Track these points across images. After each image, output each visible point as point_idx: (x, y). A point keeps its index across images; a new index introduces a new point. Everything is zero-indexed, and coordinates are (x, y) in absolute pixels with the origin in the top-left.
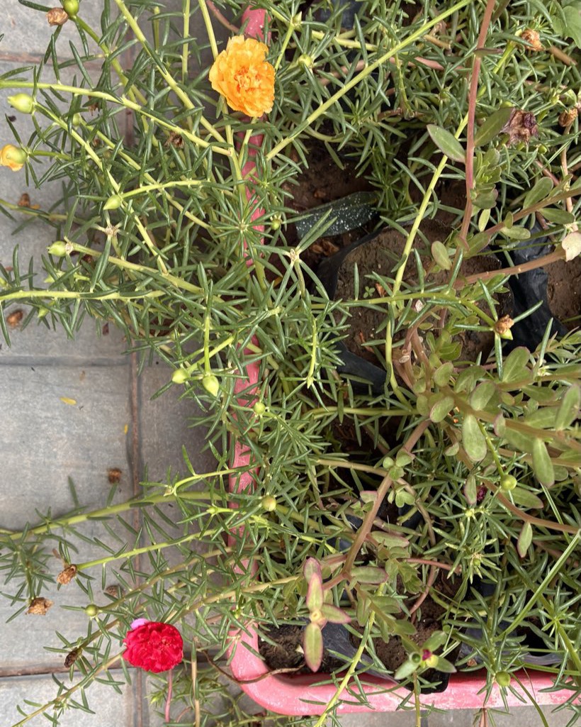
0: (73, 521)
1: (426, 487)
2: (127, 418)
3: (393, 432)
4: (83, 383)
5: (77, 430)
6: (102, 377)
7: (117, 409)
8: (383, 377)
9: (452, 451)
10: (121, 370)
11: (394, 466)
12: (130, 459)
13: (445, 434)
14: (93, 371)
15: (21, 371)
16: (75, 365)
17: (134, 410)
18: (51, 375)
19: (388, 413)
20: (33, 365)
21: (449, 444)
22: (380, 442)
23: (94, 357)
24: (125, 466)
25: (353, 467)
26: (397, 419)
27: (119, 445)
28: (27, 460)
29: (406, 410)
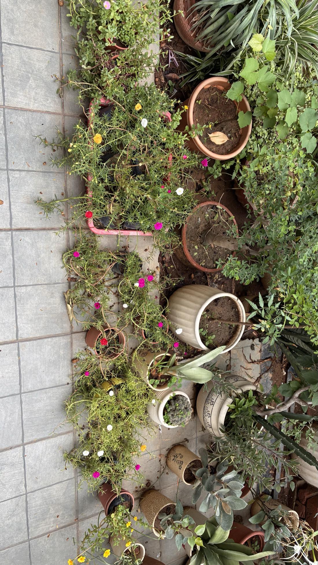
0: (57, 202)
1: (120, 197)
2: (64, 183)
3: (115, 188)
4: (57, 176)
5: (56, 185)
6: (60, 175)
7: (63, 182)
8: (114, 179)
9: (125, 192)
10: (63, 174)
11: (117, 193)
12: (65, 191)
13: (123, 189)
14: (58, 174)
15: (46, 173)
16: (55, 173)
17: (66, 182)
18: (51, 174)
19: (114, 185)
20: (48, 172)
21: (124, 190)
22: (113, 190)
23: (59, 172)
24: (64, 192)
25: (109, 193)
26: (116, 186)
27: (63, 188)
28: (48, 191)
29: (117, 185)
